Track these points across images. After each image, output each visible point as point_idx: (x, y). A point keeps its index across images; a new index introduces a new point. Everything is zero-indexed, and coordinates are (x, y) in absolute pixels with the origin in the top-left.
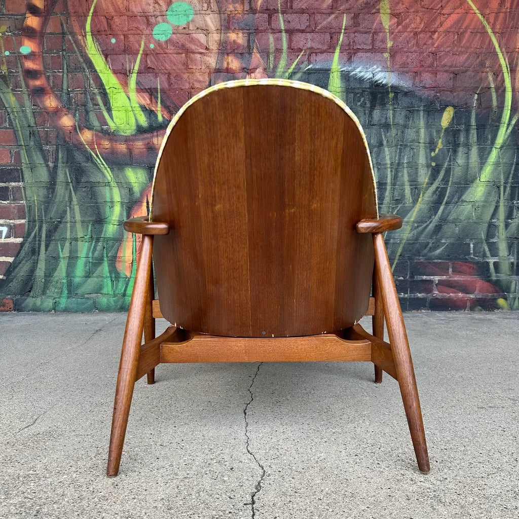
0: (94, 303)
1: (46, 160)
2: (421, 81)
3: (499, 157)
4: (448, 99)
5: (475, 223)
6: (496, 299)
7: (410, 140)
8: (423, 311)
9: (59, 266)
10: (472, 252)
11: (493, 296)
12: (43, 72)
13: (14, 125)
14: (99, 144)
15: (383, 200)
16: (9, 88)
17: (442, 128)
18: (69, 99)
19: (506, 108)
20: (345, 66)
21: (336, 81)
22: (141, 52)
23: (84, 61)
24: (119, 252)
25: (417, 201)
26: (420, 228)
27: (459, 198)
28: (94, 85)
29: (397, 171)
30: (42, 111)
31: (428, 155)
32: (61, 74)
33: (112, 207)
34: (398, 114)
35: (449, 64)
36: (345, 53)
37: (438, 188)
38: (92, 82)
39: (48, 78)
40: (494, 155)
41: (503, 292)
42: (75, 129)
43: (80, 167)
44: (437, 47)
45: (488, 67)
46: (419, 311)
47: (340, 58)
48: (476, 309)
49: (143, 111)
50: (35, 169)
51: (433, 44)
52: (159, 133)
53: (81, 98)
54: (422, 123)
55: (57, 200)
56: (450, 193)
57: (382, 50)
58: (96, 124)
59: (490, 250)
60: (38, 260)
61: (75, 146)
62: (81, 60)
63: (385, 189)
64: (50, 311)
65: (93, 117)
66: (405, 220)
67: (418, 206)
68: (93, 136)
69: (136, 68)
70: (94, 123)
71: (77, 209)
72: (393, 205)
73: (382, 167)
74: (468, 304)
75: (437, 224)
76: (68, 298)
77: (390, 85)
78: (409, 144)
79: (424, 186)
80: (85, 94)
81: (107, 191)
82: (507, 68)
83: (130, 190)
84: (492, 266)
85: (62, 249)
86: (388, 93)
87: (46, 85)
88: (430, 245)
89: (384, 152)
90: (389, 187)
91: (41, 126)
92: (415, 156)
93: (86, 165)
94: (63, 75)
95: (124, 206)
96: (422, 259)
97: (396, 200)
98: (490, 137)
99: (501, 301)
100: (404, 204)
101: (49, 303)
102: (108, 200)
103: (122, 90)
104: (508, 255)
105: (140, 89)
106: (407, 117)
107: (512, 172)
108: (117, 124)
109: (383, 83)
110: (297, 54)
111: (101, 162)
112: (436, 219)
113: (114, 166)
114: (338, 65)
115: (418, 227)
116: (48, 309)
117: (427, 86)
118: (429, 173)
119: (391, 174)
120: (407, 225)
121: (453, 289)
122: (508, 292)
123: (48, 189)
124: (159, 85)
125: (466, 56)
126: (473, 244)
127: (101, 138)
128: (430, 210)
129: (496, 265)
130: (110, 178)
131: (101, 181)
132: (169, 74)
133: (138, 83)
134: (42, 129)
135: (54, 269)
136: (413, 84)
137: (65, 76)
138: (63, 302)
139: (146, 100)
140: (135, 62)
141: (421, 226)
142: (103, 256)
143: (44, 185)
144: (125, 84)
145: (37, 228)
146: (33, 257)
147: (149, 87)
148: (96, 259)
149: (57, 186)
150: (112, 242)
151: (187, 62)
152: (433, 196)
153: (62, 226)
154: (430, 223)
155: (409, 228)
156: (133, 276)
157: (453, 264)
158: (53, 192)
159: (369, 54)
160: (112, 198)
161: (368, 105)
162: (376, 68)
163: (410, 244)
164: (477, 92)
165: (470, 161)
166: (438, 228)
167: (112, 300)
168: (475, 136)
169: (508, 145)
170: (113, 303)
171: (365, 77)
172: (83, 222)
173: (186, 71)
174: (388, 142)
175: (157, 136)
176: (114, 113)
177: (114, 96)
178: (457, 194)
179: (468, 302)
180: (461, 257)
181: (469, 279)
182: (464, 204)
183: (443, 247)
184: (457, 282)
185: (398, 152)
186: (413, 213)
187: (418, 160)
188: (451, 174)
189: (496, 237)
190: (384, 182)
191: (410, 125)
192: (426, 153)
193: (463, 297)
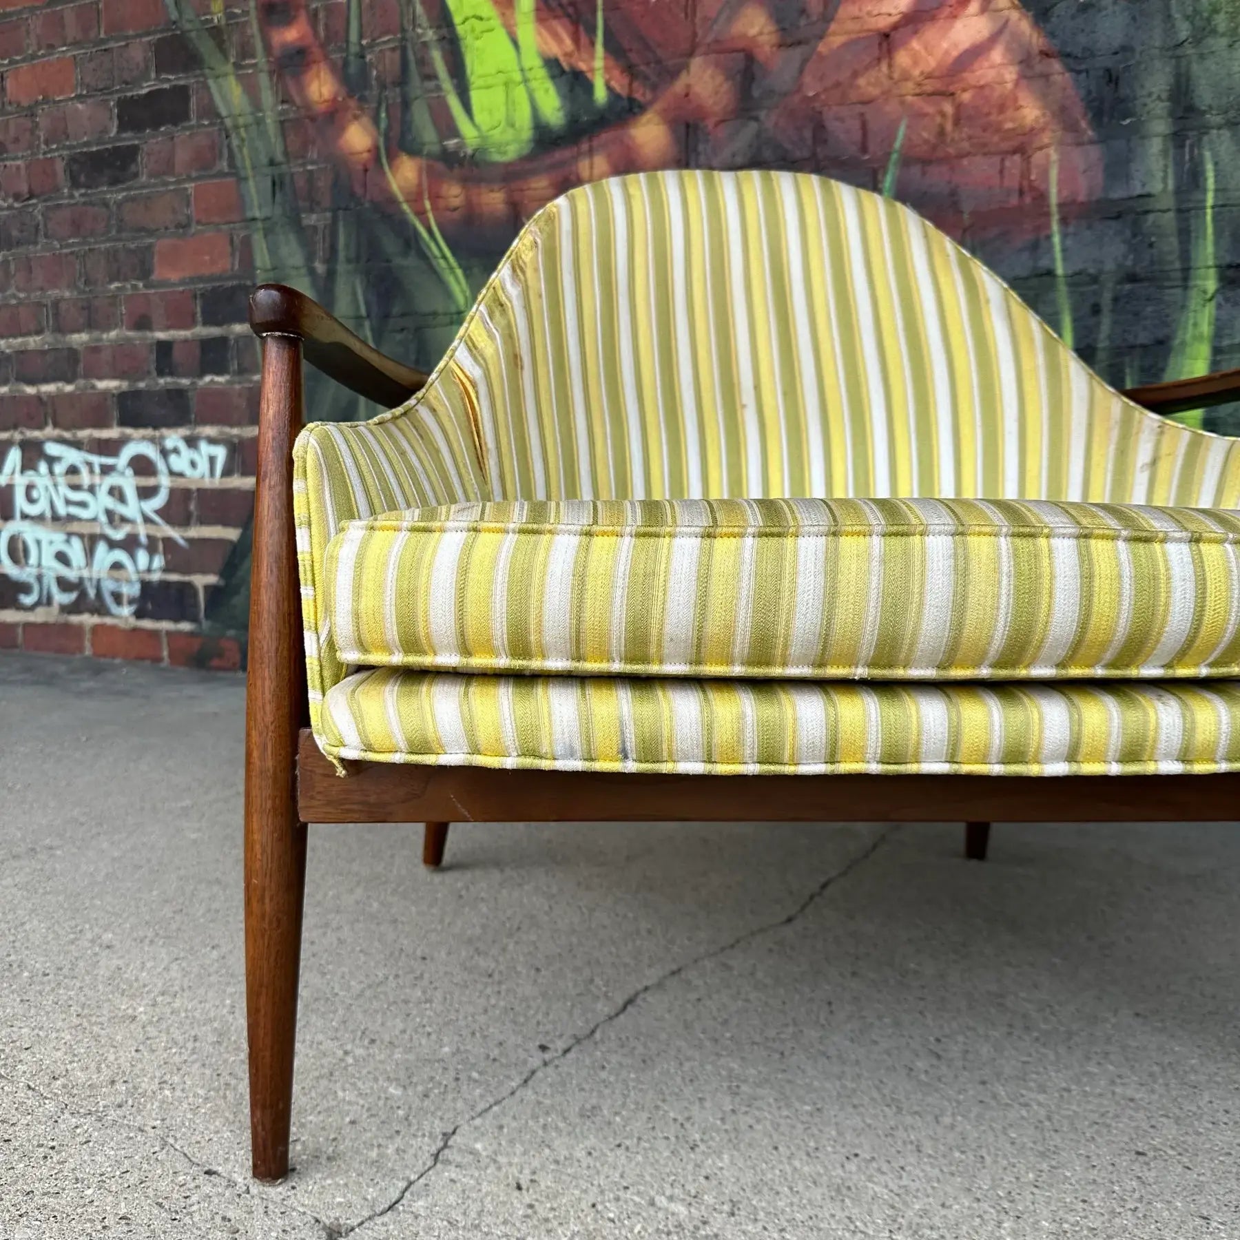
1: (309, 254)
12: (303, 3)
13: (239, 163)
14: (435, 197)
16: (228, 61)
18: (364, 71)
28: (425, 18)
30: (302, 114)
39: (314, 18)
42: (377, 159)
43: (389, 270)
49: (553, 77)
52: (595, 143)
53: (393, 63)
58: (429, 135)
61: (375, 207)
65: (421, 116)
68: (420, 175)
70: (423, 133)
80: (403, 49)
87: (309, 38)
91: (297, 158)
93: (405, 263)
94: (349, 2)
103: (496, 22)
105: (548, 10)
108: (484, 127)
111: (441, 250)
113: (472, 260)
127: (440, 178)
130: (461, 298)
131: (440, 310)
134: (299, 165)
137: (354, 3)
139: (562, 45)
144: (506, 1)
175: (591, 152)
176: (476, 96)
177: (478, 43)
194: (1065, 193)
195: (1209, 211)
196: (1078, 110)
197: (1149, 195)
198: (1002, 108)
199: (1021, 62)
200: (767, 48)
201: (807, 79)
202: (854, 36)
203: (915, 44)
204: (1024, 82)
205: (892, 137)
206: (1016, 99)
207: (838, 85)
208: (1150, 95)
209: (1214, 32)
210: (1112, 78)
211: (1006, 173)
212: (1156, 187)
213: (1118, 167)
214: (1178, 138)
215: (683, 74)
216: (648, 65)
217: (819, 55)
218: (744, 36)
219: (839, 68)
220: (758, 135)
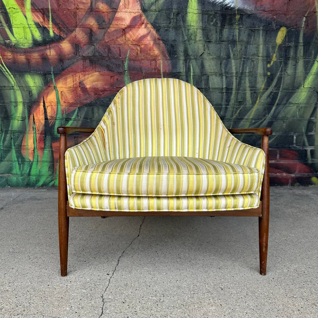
0: (7, 180)
2: (261, 6)
4: (283, 21)
5: (298, 120)
6: (310, 177)
7: (251, 54)
10: (295, 142)
11: (308, 175)
15: (229, 102)
17: (277, 45)
21: (194, 4)
24: (23, 142)
25: (255, 103)
26: (257, 124)
27: (287, 101)
29: (241, 79)
31: (265, 66)
33: (16, 106)
34: (242, 33)
37: (271, 92)
48: (296, 185)
49: (37, 28)
52: (51, 46)
54: (261, 40)
56: (280, 97)
59: (308, 141)
63: (231, 93)
66: (246, 117)
72: (237, 105)
73: (229, 75)
74: (290, 181)
75: (270, 121)
77: (237, 8)
79: (261, 91)
81: (12, 93)
83: (30, 92)
84: (309, 153)
86: (235, 15)
89: (231, 63)
92: (255, 67)
95: (26, 105)
97: (239, 102)
98: (313, 52)
99: (314, 179)
100: (245, 105)
102: (13, 100)
103: (19, 10)
106: (249, 36)
108: (17, 38)
109: (232, 6)
111: (6, 70)
112: (269, 117)
113: (16, 73)
115: (255, 123)
117: (267, 10)
118: (266, 80)
119: (236, 81)
120: (247, 122)
124: (50, 6)
126: (296, 136)
127: (4, 50)
128: (265, 110)
129: (312, 152)
130: (13, 83)
131: (6, 85)
136: (256, 8)
139: (40, 20)
142: (11, 145)
148: (6, 147)
150: (17, 133)
152: (267, 98)
154: (264, 120)
156: (35, 160)
160: (16, 99)
161: (219, 25)
164: (306, 16)
165: (297, 72)
167: (20, 178)
168: (302, 51)
170: (21, 180)
174: (234, 55)
175: (50, 48)
176: (14, 29)
177: (14, 15)
178: (286, 97)
179: (290, 179)
180: (287, 146)
181: (292, 163)
182: (291, 106)
183: (273, 139)
184: (282, 165)
185: (242, 63)
186: (251, 112)
187: (257, 70)
188: (282, 82)
189: (313, 131)
190: (231, 87)
191: (252, 41)
192: (263, 64)
193: (286, 176)
194: (164, 70)
195: (192, 76)
196: (166, 52)
197: (180, 72)
198: (150, 50)
199: (154, 40)
201: (106, 37)
202: (117, 29)
203: (130, 33)
204: (154, 45)
205: (126, 54)
206: (153, 48)
207: (113, 40)
208: (180, 51)
209: (191, 39)
210: (172, 46)
211: (152, 65)
212: (182, 71)
213: (174, 65)
214: (185, 60)
215: (74, 32)
216: (64, 28)
217: (108, 32)
218: (89, 25)
219: (113, 36)
220: (94, 49)
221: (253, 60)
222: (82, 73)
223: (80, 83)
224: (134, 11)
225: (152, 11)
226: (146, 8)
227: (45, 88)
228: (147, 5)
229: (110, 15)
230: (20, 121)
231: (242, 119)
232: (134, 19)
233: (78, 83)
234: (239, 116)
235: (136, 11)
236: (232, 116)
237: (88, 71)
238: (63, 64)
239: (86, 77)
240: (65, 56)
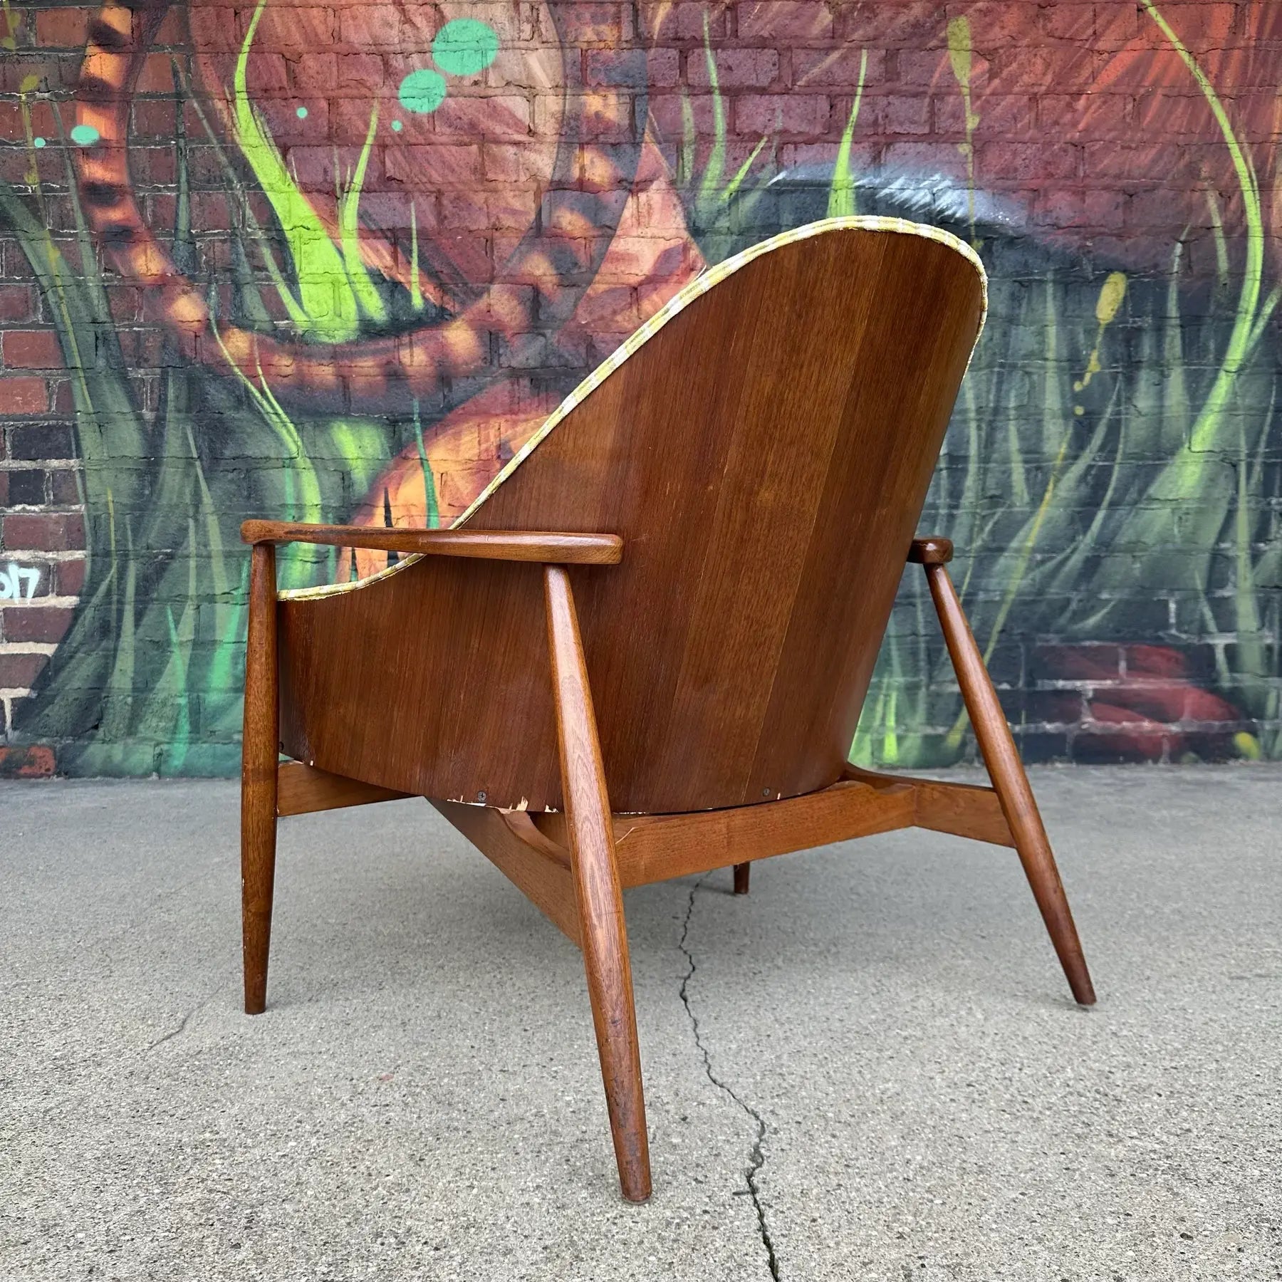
1: (135, 403)
2: (1047, 212)
3: (1235, 394)
4: (1114, 255)
5: (1179, 551)
6: (1231, 734)
7: (1022, 352)
8: (1059, 765)
9: (169, 666)
10: (1173, 620)
11: (1224, 727)
12: (129, 190)
13: (58, 319)
14: (267, 366)
15: (959, 498)
16: (44, 227)
17: (1100, 324)
18: (194, 255)
19: (1249, 276)
20: (864, 175)
22: (370, 140)
23: (231, 162)
25: (1042, 499)
26: (1050, 565)
27: (1142, 491)
28: (254, 221)
29: (992, 428)
30: (128, 283)
31: (1067, 388)
32: (174, 194)
33: (299, 518)
34: (992, 292)
35: (1113, 171)
36: (866, 144)
37: (1090, 467)
38: (249, 212)
39: (141, 204)
40: (1222, 389)
41: (1249, 716)
42: (208, 327)
43: (221, 421)
44: (1086, 130)
45: (1206, 179)
46: (1049, 766)
47: (854, 156)
48: (1185, 759)
49: (375, 283)
50: (109, 426)
51: (1074, 124)
52: (414, 337)
53: (223, 252)
54: (1051, 310)
55: (164, 502)
56: (1119, 479)
57: (956, 137)
58: (260, 315)
59: (1216, 617)
60: (116, 650)
61: (208, 368)
62: (223, 159)
63: (965, 471)
64: (146, 775)
65: (252, 299)
66: (1014, 544)
67: (1044, 511)
68: (251, 346)
69: (359, 179)
70: (255, 312)
71: (212, 523)
72: (983, 509)
73: (958, 418)
75: (1089, 554)
76: (193, 742)
77: (973, 220)
78: (1020, 363)
79: (1058, 462)
80: (233, 242)
81: (287, 479)
82: (1252, 181)
83: (345, 477)
85: (177, 622)
87: (136, 220)
88: (1074, 606)
90: (973, 467)
91: (123, 320)
92: (1035, 392)
93: (237, 416)
94: (178, 197)
95: (330, 515)
96: (1054, 640)
97: (992, 497)
98: (1212, 345)
99: (1244, 740)
100: (1010, 506)
101: (144, 756)
102: (290, 500)
103: (322, 233)
104: (1259, 629)
105: (368, 231)
106: (1014, 299)
107: (1267, 429)
108: (312, 314)
109: (958, 215)
110: (750, 145)
111: (273, 407)
112: (1086, 542)
113: (304, 419)
114: (849, 174)
115: (1043, 562)
116: (140, 771)
117: (1064, 224)
118: (1070, 431)
119: (979, 436)
120: (1018, 558)
121: (1128, 712)
122: (1261, 717)
123: (141, 475)
124: (414, 221)
125: (1154, 151)
126: (1177, 602)
127: (271, 350)
128: (1072, 521)
129: (1231, 651)
130: (293, 448)
131: (273, 455)
132: (439, 194)
133: (362, 216)
134: (125, 326)
135: (157, 673)
136: (1030, 218)
137: (183, 198)
138: (180, 753)
139: (382, 258)
140: (355, 164)
141: (1051, 558)
143: (131, 465)
144: (331, 219)
145: (113, 570)
146: (104, 644)
147: (390, 225)
149: (164, 468)
151: (483, 164)
152: (1079, 485)
153: (175, 565)
154: (1073, 552)
155: (1021, 565)
157: (1128, 650)
158: (153, 483)
159: (922, 147)
160: (299, 494)
162: (941, 181)
163: (1025, 603)
164: (1182, 238)
165: (1167, 403)
166: (1092, 565)
168: (1178, 342)
169: (1256, 365)
171: (914, 201)
172: (228, 555)
173: (480, 187)
175: (411, 345)
176: (304, 289)
177: (304, 248)
178: (1137, 481)
179: (1165, 741)
180: (1148, 633)
181: (1167, 687)
182: (1154, 506)
183: (1105, 611)
184: (1137, 693)
185: (995, 380)
186: (1031, 529)
187: (1044, 400)
188: (1122, 434)
189: (1230, 586)
190: (962, 453)
191: (1022, 316)
192: (1062, 384)
193: (1153, 731)
200: (550, 285)
201: (580, 311)
202: (613, 286)
203: (654, 297)
207: (602, 318)
215: (485, 296)
216: (456, 285)
217: (588, 296)
218: (531, 274)
219: (603, 307)
220: (546, 347)
221: (1028, 369)
222: (508, 417)
223: (499, 447)
224: (667, 235)
225: (718, 233)
226: (702, 225)
227: (391, 463)
228: (704, 217)
229: (595, 247)
230: (309, 565)
231: (1001, 550)
232: (666, 256)
233: (493, 448)
234: (994, 541)
235: (673, 232)
236: (970, 540)
237: (525, 412)
238: (450, 391)
239: (519, 429)
240: (456, 366)
